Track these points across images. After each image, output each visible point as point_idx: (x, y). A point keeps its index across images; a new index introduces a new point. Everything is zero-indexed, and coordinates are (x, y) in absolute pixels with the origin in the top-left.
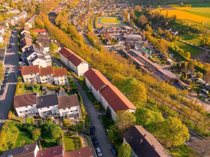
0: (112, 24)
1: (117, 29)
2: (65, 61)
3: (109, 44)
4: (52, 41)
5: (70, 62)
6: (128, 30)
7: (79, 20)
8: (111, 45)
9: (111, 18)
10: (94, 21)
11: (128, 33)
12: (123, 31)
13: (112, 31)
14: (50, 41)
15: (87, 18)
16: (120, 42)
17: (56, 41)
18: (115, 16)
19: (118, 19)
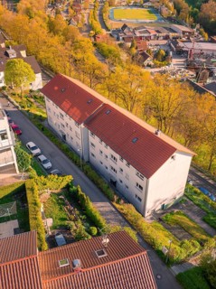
0: (140, 21)
1: (158, 31)
2: (66, 131)
3: (149, 66)
4: (11, 52)
5: (95, 140)
6: (184, 32)
7: (71, 11)
8: (155, 66)
9: (135, 9)
10: (101, 15)
11: (184, 39)
12: (171, 35)
13: (146, 35)
14: (7, 54)
15: (85, 9)
16: (174, 61)
17: (23, 53)
18: (142, 6)
19: (150, 12)
